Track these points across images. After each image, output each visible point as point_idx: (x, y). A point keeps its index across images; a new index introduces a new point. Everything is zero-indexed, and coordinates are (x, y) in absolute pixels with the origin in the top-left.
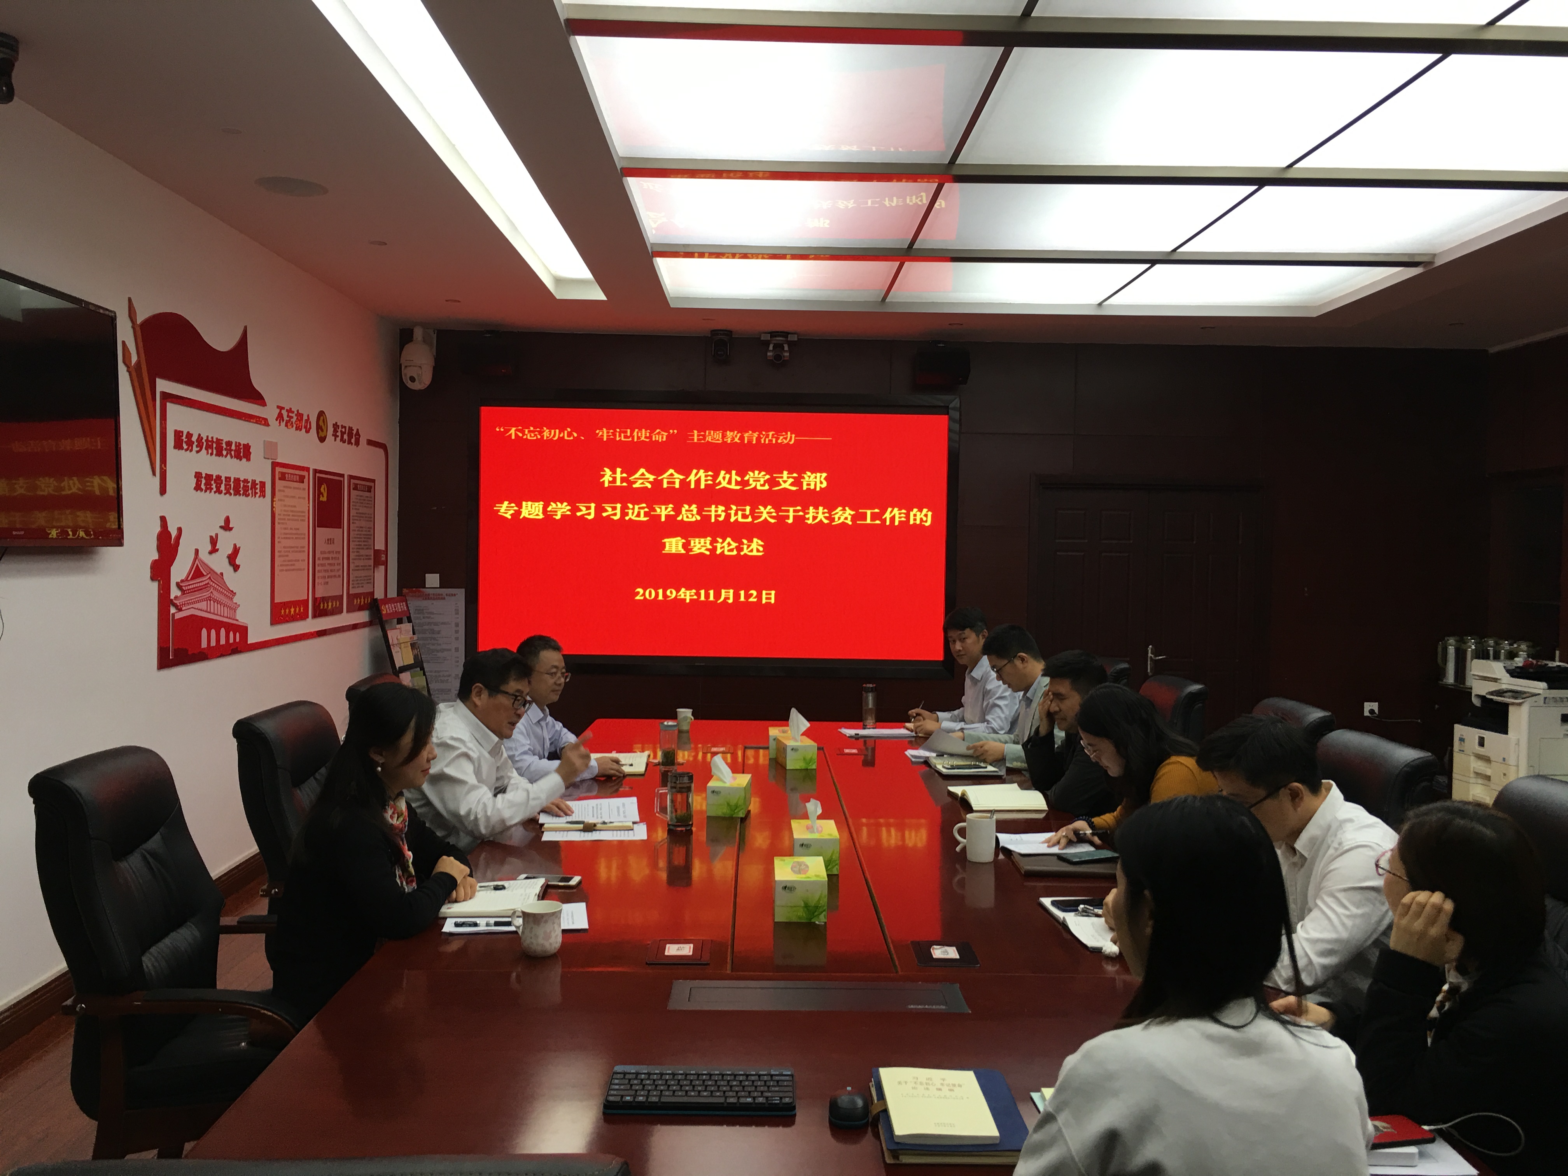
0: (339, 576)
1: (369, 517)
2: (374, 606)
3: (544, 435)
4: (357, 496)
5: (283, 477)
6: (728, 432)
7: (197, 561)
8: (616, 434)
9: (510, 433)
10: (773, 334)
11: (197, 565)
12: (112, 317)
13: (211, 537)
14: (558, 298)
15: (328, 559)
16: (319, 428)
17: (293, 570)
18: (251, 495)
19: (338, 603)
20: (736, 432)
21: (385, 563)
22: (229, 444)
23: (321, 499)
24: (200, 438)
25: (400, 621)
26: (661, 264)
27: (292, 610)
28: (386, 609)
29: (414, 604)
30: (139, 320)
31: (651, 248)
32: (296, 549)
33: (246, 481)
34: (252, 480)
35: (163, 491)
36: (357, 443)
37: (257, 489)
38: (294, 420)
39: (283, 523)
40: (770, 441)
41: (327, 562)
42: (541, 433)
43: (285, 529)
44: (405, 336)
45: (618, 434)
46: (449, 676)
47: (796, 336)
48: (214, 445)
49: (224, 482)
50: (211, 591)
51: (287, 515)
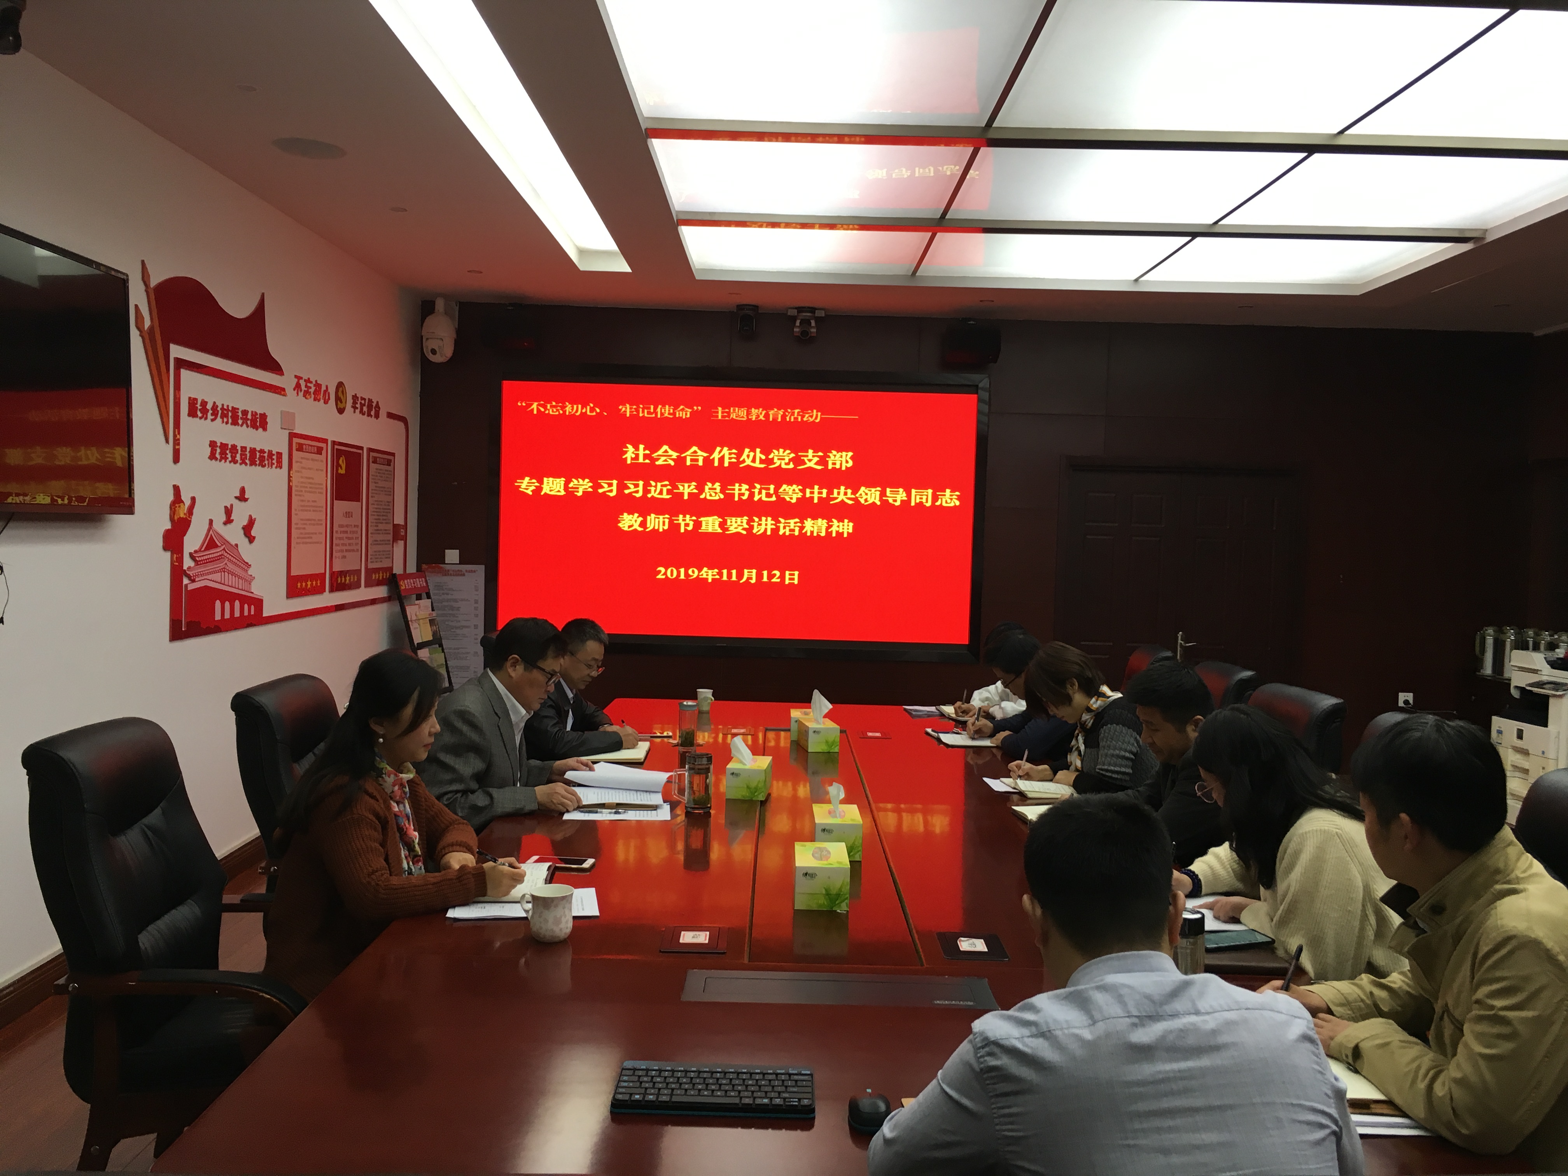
0: (358, 550)
1: (388, 491)
2: (392, 581)
3: (566, 411)
4: (377, 469)
5: (300, 448)
6: (753, 409)
7: (211, 532)
8: (639, 410)
9: (532, 407)
10: (800, 309)
11: (211, 535)
12: (124, 279)
13: (226, 507)
14: (581, 269)
15: (346, 532)
16: (338, 399)
17: (310, 543)
18: (267, 466)
19: (356, 577)
20: (761, 409)
21: (405, 539)
22: (245, 412)
23: (340, 471)
24: (215, 407)
25: (419, 598)
26: (688, 234)
27: (309, 583)
28: (404, 585)
29: (434, 580)
30: (153, 283)
31: (677, 216)
32: (313, 522)
33: (262, 451)
34: (269, 451)
35: (176, 459)
36: (377, 416)
37: (274, 459)
38: (312, 390)
39: (300, 495)
40: (796, 419)
41: (345, 535)
42: (563, 408)
43: (302, 501)
44: (426, 308)
45: (641, 410)
46: (468, 653)
47: (823, 312)
48: (230, 414)
49: (239, 452)
50: (225, 563)
51: (304, 487)
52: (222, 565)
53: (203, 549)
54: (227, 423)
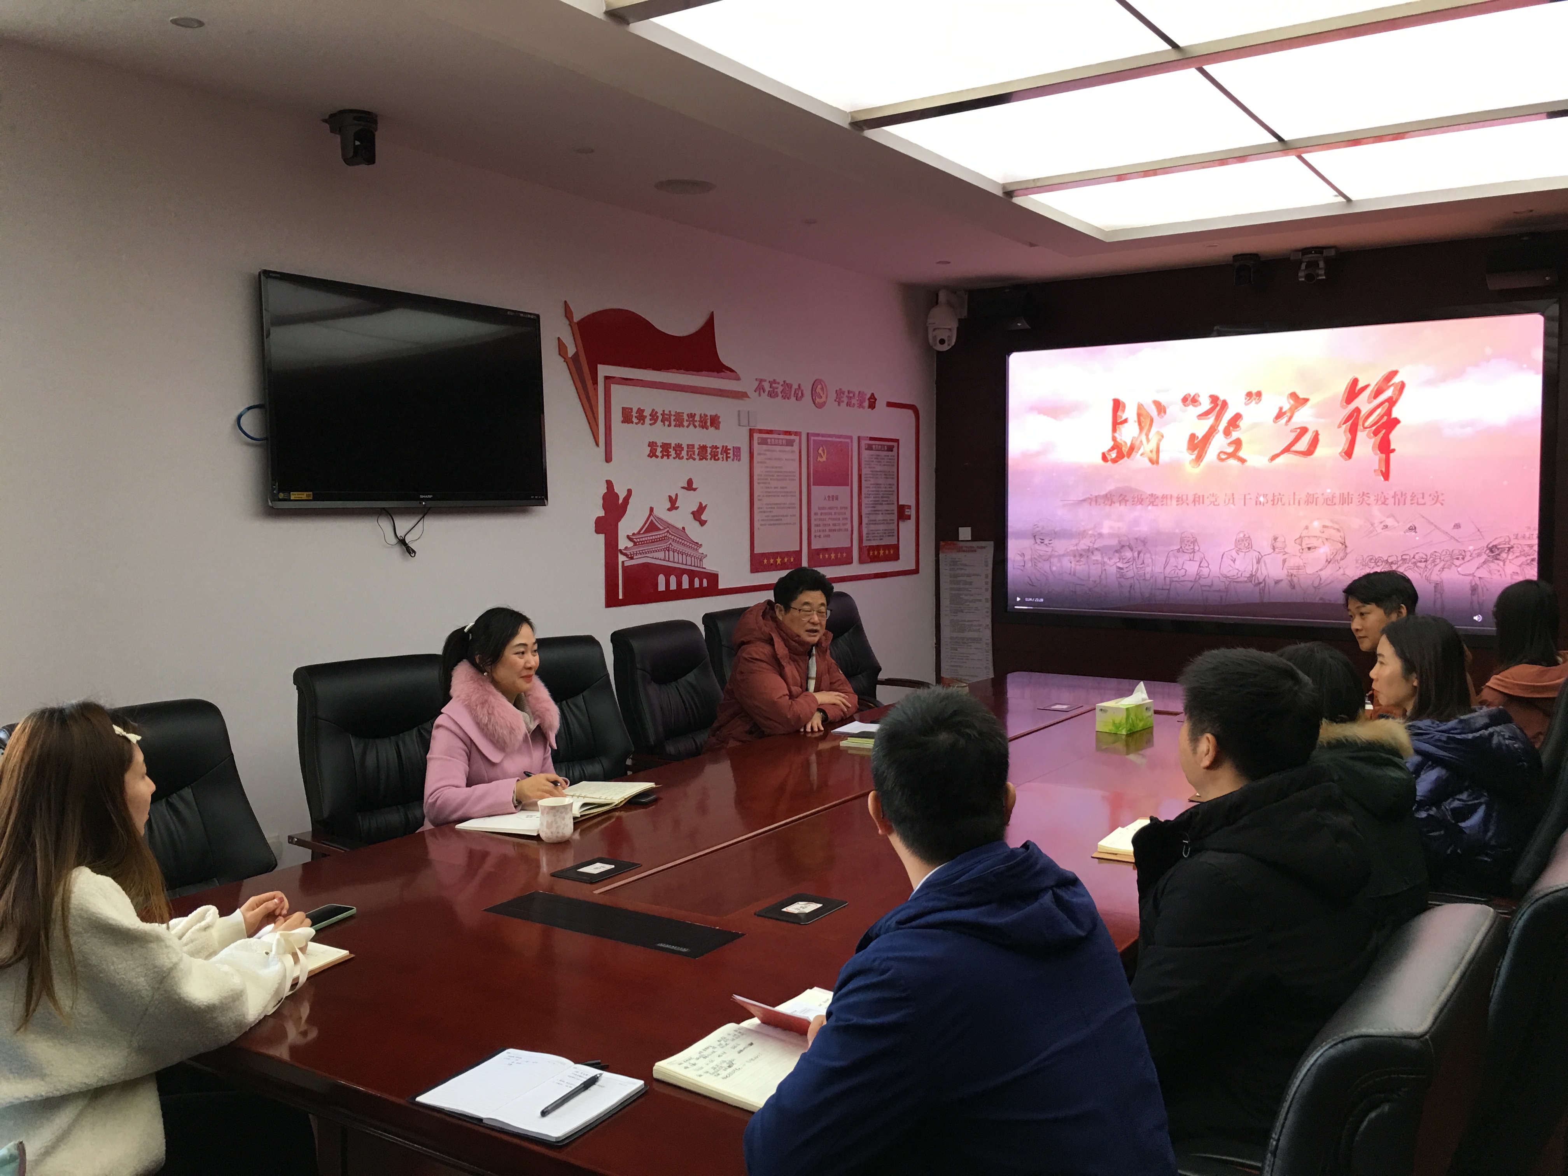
0: (847, 529)
1: (890, 475)
4: (871, 455)
5: (763, 442)
10: (1302, 251)
11: (652, 520)
12: (530, 317)
15: (830, 514)
16: (815, 395)
17: (779, 524)
18: (721, 459)
19: (844, 554)
21: (916, 518)
22: (692, 416)
23: (819, 460)
24: (654, 414)
27: (779, 560)
29: (949, 556)
30: (577, 318)
32: (783, 506)
33: (714, 447)
35: (608, 459)
36: (872, 407)
37: (729, 453)
38: (780, 390)
39: (765, 483)
41: (828, 517)
43: (767, 488)
44: (931, 301)
47: (1333, 250)
48: (673, 418)
50: (669, 543)
51: (769, 475)
52: (664, 545)
53: (642, 532)
54: (669, 425)
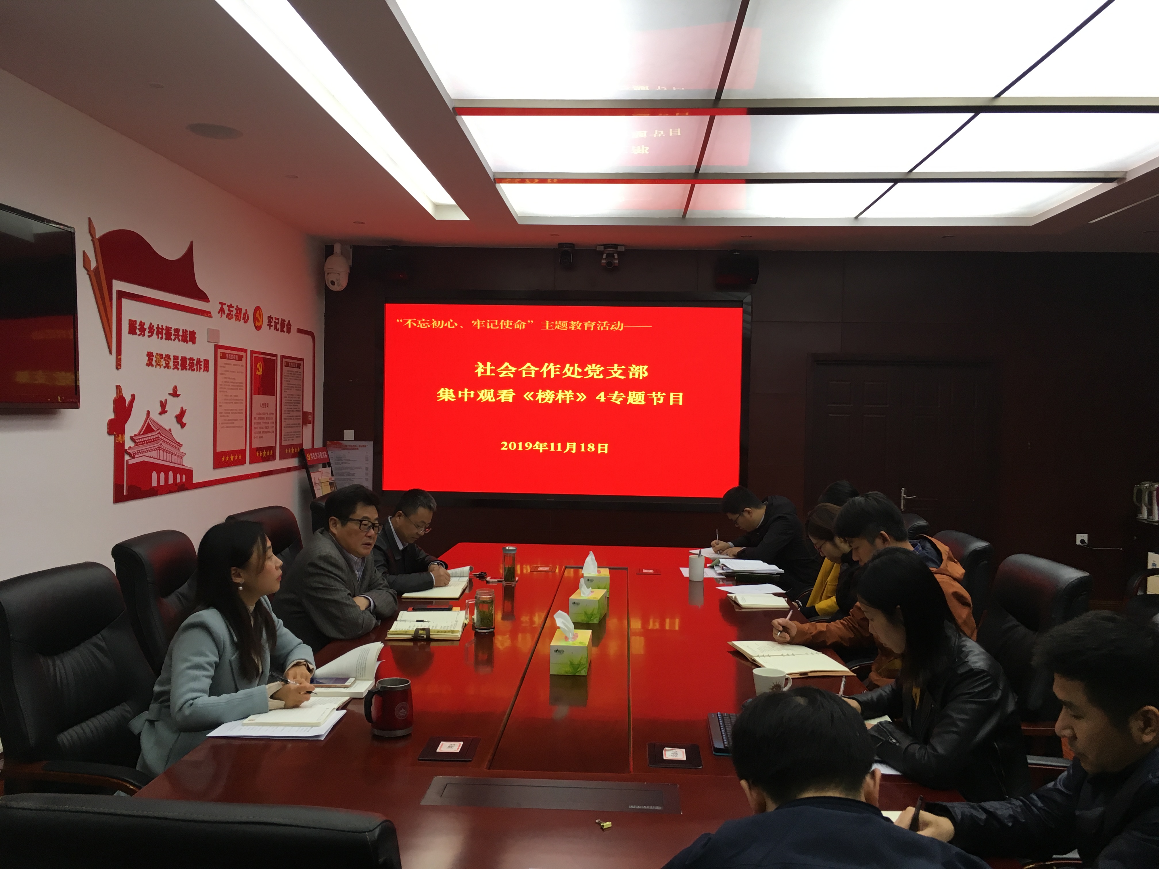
0: (273, 432)
1: (299, 387)
2: (301, 454)
3: (432, 325)
4: (288, 371)
5: (224, 356)
6: (572, 322)
7: (148, 420)
9: (407, 323)
10: (606, 246)
11: (149, 423)
12: (70, 232)
14: (437, 219)
15: (263, 418)
16: (255, 319)
17: (233, 427)
18: (196, 370)
19: (272, 452)
20: (578, 322)
21: (313, 422)
22: (177, 331)
23: (258, 373)
24: (151, 327)
25: (324, 466)
26: (507, 190)
27: (232, 457)
28: (310, 457)
29: (333, 453)
30: (98, 235)
31: (494, 176)
32: (234, 411)
33: (192, 359)
34: (197, 359)
35: (118, 366)
36: (289, 331)
37: (201, 365)
38: (234, 313)
39: (224, 392)
40: (605, 328)
41: (262, 421)
42: (430, 323)
43: (226, 396)
44: (329, 251)
45: (488, 324)
47: (624, 247)
48: (164, 332)
49: (172, 360)
50: (160, 443)
51: (227, 385)
52: (157, 445)
53: (141, 433)
54: (162, 338)
